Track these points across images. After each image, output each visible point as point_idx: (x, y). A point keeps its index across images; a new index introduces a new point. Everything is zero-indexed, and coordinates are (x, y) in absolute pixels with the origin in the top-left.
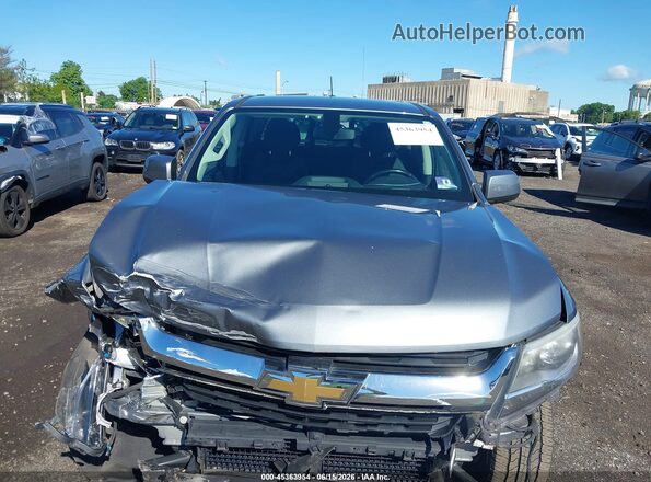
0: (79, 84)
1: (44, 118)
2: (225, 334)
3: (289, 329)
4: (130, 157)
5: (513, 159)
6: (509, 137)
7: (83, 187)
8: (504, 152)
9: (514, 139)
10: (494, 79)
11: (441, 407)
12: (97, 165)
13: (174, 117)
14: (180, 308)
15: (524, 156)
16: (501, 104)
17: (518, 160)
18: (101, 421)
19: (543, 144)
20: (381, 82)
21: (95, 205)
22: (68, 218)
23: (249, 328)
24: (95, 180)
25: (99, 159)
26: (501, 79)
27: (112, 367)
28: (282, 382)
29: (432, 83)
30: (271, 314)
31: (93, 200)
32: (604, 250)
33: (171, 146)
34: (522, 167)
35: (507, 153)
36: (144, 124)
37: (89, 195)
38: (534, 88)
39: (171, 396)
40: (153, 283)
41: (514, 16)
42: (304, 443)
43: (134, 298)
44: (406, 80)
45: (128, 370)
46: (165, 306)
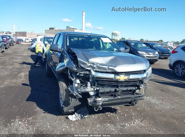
2: (108, 71)
3: (118, 69)
14: (99, 68)
20: (49, 29)
23: (113, 69)
26: (82, 30)
28: (118, 77)
30: (115, 67)
40: (93, 64)
41: (84, 13)
42: (118, 89)
43: (89, 67)
44: (56, 29)
45: (79, 84)
46: (96, 67)
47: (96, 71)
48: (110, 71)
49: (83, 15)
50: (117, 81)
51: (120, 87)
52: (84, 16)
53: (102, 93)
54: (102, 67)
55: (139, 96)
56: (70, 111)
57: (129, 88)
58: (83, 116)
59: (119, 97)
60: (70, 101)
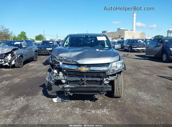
0: (25, 37)
1: (25, 42)
2: (72, 63)
4: (42, 52)
5: (133, 48)
6: (132, 44)
7: (33, 58)
8: (131, 47)
9: (133, 44)
10: (131, 30)
11: (101, 71)
12: (36, 53)
13: (51, 42)
14: (65, 60)
15: (136, 48)
16: (133, 36)
17: (134, 49)
18: (53, 79)
19: (140, 45)
20: (102, 33)
21: (35, 62)
22: (30, 64)
23: (75, 62)
24: (35, 56)
25: (36, 51)
26: (133, 30)
27: (54, 73)
28: (80, 69)
29: (115, 32)
31: (35, 61)
32: (150, 65)
33: (51, 49)
34: (136, 50)
35: (132, 47)
36: (44, 44)
37: (34, 60)
38: (141, 32)
39: (63, 75)
40: (61, 57)
41: (135, 15)
42: (83, 79)
43: (58, 60)
44: (108, 32)
45: (56, 73)
46: (63, 60)
47: (63, 63)
48: (73, 63)
49: (133, 16)
50: (80, 72)
51: (85, 78)
52: (135, 17)
53: (70, 81)
54: (67, 60)
55: (106, 87)
56: (53, 94)
57: (94, 79)
58: (63, 100)
59: (85, 86)
60: (52, 87)
